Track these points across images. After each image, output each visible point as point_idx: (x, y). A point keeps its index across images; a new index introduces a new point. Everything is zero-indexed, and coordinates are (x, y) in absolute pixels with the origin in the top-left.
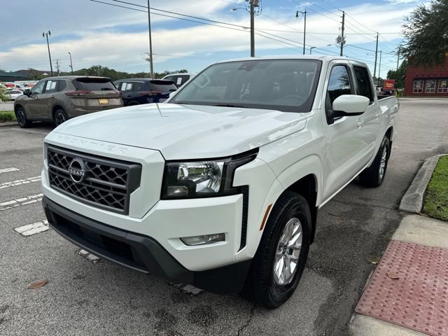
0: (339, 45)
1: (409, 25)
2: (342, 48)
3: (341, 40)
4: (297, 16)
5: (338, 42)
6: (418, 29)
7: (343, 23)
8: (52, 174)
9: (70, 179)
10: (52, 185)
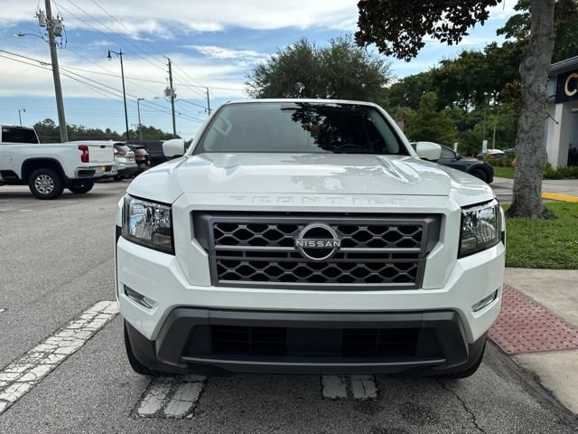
0: (169, 98)
1: (252, 83)
2: (173, 102)
3: (170, 92)
4: (109, 56)
5: (167, 95)
6: (260, 88)
7: (170, 72)
8: (223, 262)
9: (289, 259)
10: (221, 281)
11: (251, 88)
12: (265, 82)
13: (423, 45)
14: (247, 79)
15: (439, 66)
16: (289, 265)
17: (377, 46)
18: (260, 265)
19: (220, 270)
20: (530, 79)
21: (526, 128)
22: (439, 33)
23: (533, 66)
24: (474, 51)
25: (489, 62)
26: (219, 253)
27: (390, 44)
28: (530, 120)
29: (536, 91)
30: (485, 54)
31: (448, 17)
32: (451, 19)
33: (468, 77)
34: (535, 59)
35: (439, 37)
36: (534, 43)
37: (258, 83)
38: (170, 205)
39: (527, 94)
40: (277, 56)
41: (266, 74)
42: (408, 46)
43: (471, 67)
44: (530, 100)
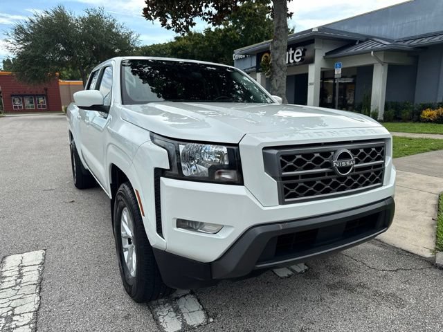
1: (11, 40)
8: (287, 185)
9: (327, 177)
10: (286, 200)
11: (10, 45)
12: (25, 40)
13: (194, 24)
14: (7, 37)
15: (174, 40)
16: (327, 181)
17: (160, 21)
18: (310, 184)
19: (286, 191)
20: (277, 55)
21: (276, 88)
22: (206, 17)
23: (279, 47)
24: (197, 32)
25: (208, 40)
26: (284, 178)
27: (169, 22)
28: (278, 82)
29: (281, 63)
30: (204, 34)
31: (213, 6)
32: (216, 8)
33: (195, 50)
34: (279, 42)
35: (207, 20)
36: (278, 32)
37: (18, 41)
38: (237, 145)
39: (276, 65)
40: (34, 19)
41: (26, 33)
42: (182, 24)
43: (197, 43)
44: (277, 69)
